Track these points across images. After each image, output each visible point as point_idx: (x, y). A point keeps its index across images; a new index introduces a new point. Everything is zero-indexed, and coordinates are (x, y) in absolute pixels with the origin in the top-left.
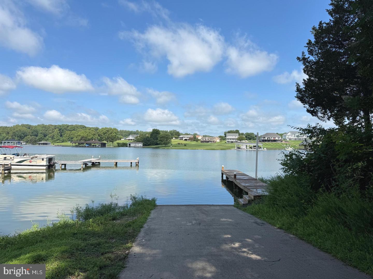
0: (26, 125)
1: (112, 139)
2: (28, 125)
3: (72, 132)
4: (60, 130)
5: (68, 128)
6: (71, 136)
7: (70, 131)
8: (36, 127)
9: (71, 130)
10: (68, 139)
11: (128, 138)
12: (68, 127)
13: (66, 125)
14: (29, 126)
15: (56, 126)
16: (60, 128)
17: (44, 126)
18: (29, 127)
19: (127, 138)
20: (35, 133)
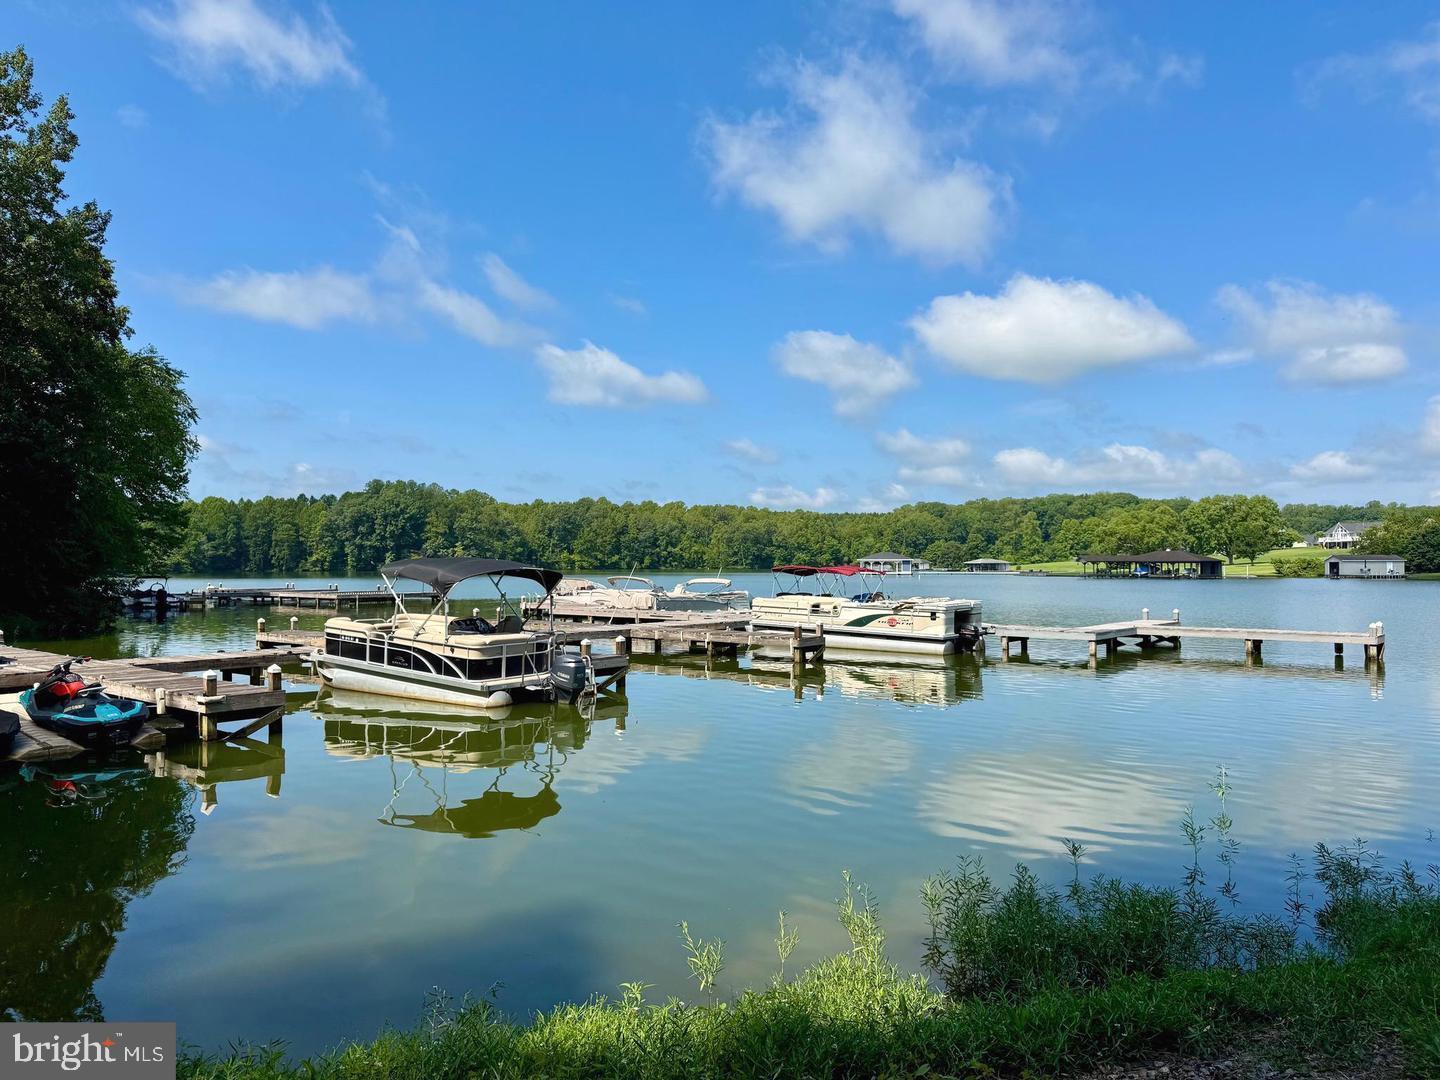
0: (931, 504)
1: (1248, 544)
2: (936, 505)
3: (1087, 521)
4: (1040, 516)
5: (1072, 508)
6: (1085, 537)
7: (1077, 517)
8: (960, 509)
9: (1082, 516)
10: (1071, 548)
11: (1328, 540)
12: (1069, 504)
13: (1061, 497)
14: (940, 508)
15: (1026, 502)
16: (1040, 508)
17: (986, 507)
18: (940, 511)
19: (1321, 540)
20: (959, 532)
